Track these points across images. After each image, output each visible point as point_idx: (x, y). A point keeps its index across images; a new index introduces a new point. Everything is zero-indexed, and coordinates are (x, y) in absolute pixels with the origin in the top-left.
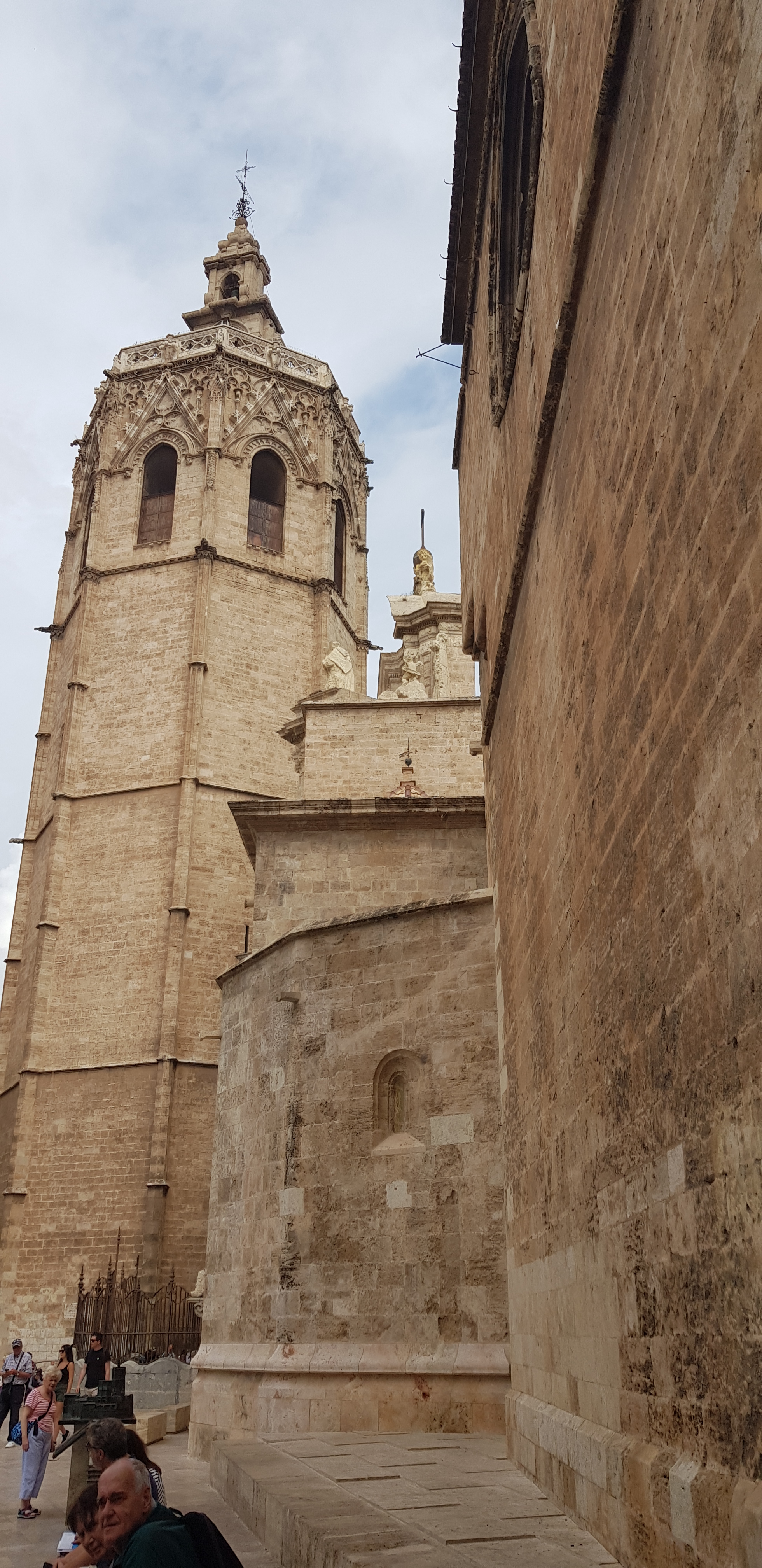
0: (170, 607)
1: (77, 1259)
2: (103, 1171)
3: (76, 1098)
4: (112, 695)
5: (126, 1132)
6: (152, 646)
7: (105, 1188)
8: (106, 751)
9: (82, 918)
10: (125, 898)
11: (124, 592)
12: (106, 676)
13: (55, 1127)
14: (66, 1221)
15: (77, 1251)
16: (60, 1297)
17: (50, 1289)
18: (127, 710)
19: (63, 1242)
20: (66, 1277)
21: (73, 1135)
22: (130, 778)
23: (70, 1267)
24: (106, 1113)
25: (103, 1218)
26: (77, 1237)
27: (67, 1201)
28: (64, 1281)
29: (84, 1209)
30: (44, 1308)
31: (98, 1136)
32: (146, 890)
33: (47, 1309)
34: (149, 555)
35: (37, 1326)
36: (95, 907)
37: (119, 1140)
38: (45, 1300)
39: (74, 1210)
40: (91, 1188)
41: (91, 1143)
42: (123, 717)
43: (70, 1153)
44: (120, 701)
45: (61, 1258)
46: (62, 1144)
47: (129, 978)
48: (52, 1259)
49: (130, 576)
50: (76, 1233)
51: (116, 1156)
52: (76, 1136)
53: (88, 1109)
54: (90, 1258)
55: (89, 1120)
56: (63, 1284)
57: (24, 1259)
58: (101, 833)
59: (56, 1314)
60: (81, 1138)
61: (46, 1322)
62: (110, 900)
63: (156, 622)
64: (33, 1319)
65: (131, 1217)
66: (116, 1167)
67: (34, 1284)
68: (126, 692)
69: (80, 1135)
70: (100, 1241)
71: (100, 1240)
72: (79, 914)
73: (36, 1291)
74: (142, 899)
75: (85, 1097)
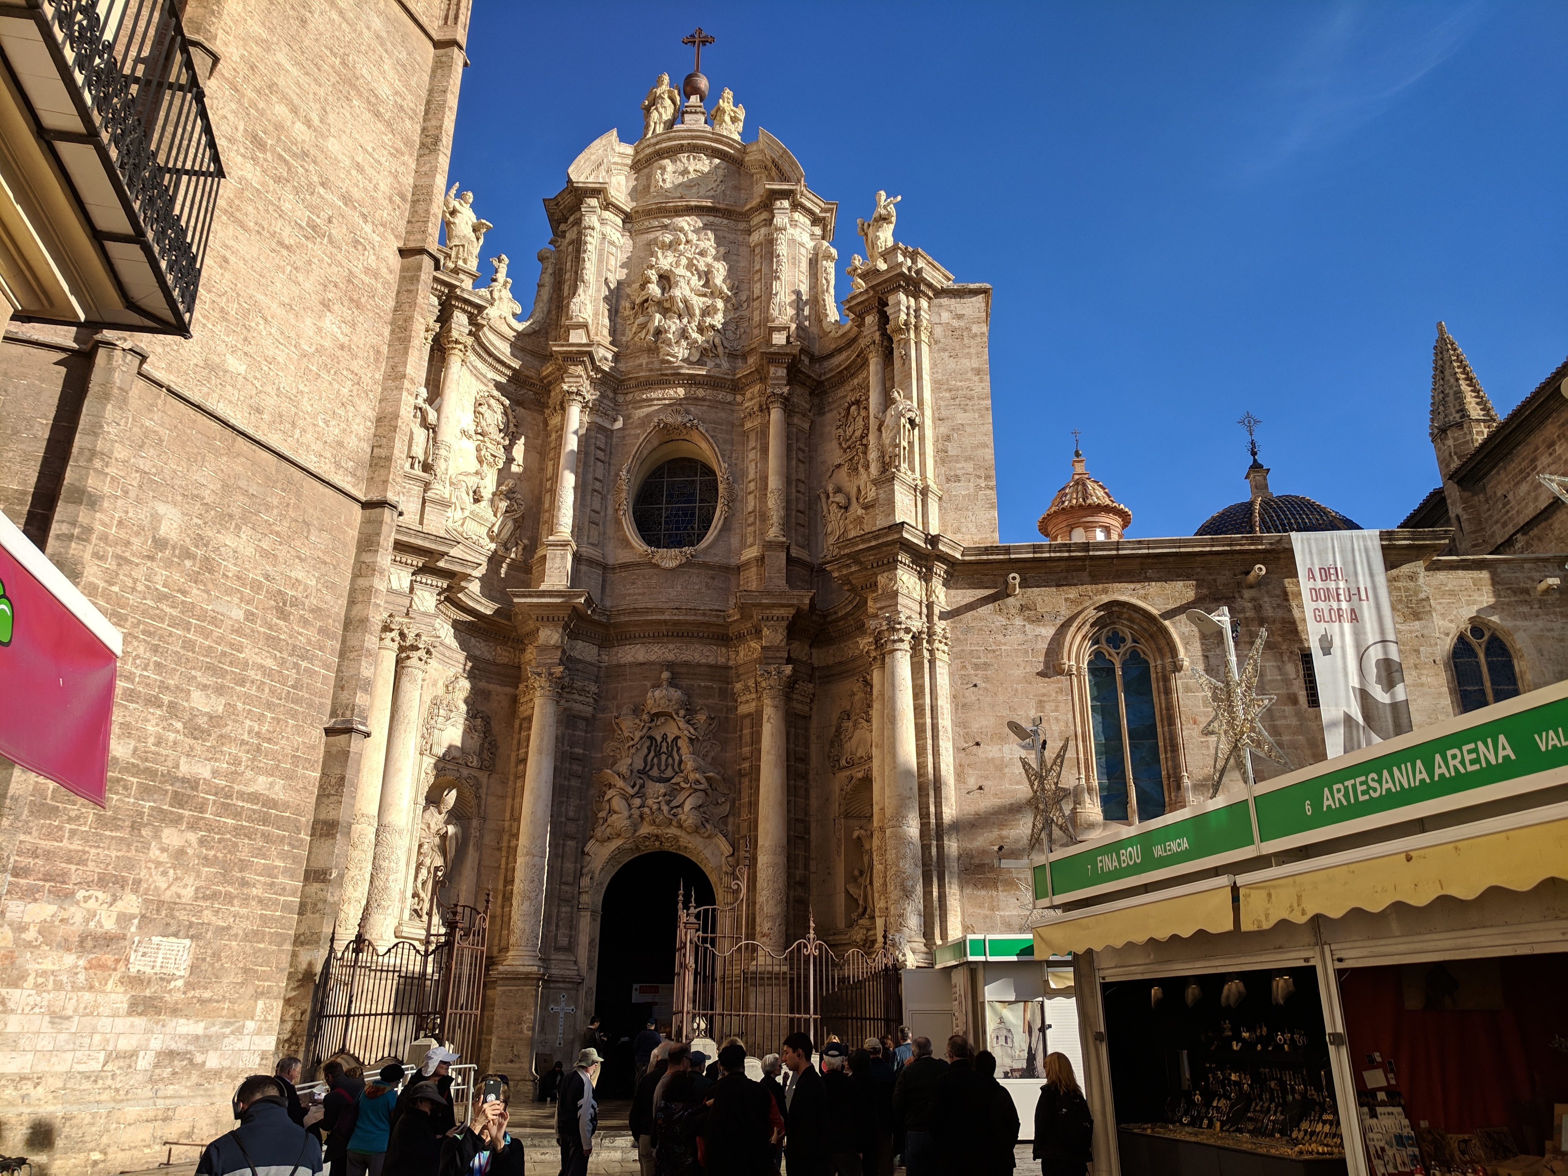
1: (172, 837)
2: (245, 665)
3: (207, 478)
5: (296, 602)
7: (247, 699)
9: (253, 105)
13: (156, 519)
14: (158, 744)
15: (176, 821)
16: (124, 919)
17: (101, 895)
19: (146, 791)
20: (143, 874)
21: (192, 557)
23: (155, 852)
24: (265, 545)
25: (236, 762)
26: (178, 787)
27: (166, 699)
28: (138, 882)
29: (198, 728)
30: (82, 940)
31: (244, 585)
32: (369, 171)
33: (89, 943)
35: (59, 986)
36: (281, 110)
37: (283, 615)
38: (87, 921)
39: (179, 725)
40: (220, 690)
41: (229, 592)
43: (184, 593)
45: (135, 827)
46: (168, 564)
47: (326, 305)
48: (113, 823)
50: (177, 778)
51: (272, 642)
52: (195, 558)
53: (231, 516)
54: (202, 842)
55: (228, 539)
56: (135, 891)
59: (108, 958)
60: (211, 571)
61: (82, 977)
62: (308, 123)
64: (47, 965)
65: (289, 776)
66: (270, 663)
67: (63, 878)
69: (208, 565)
70: (224, 809)
71: (226, 806)
72: (250, 94)
73: (64, 897)
74: (360, 177)
75: (227, 488)
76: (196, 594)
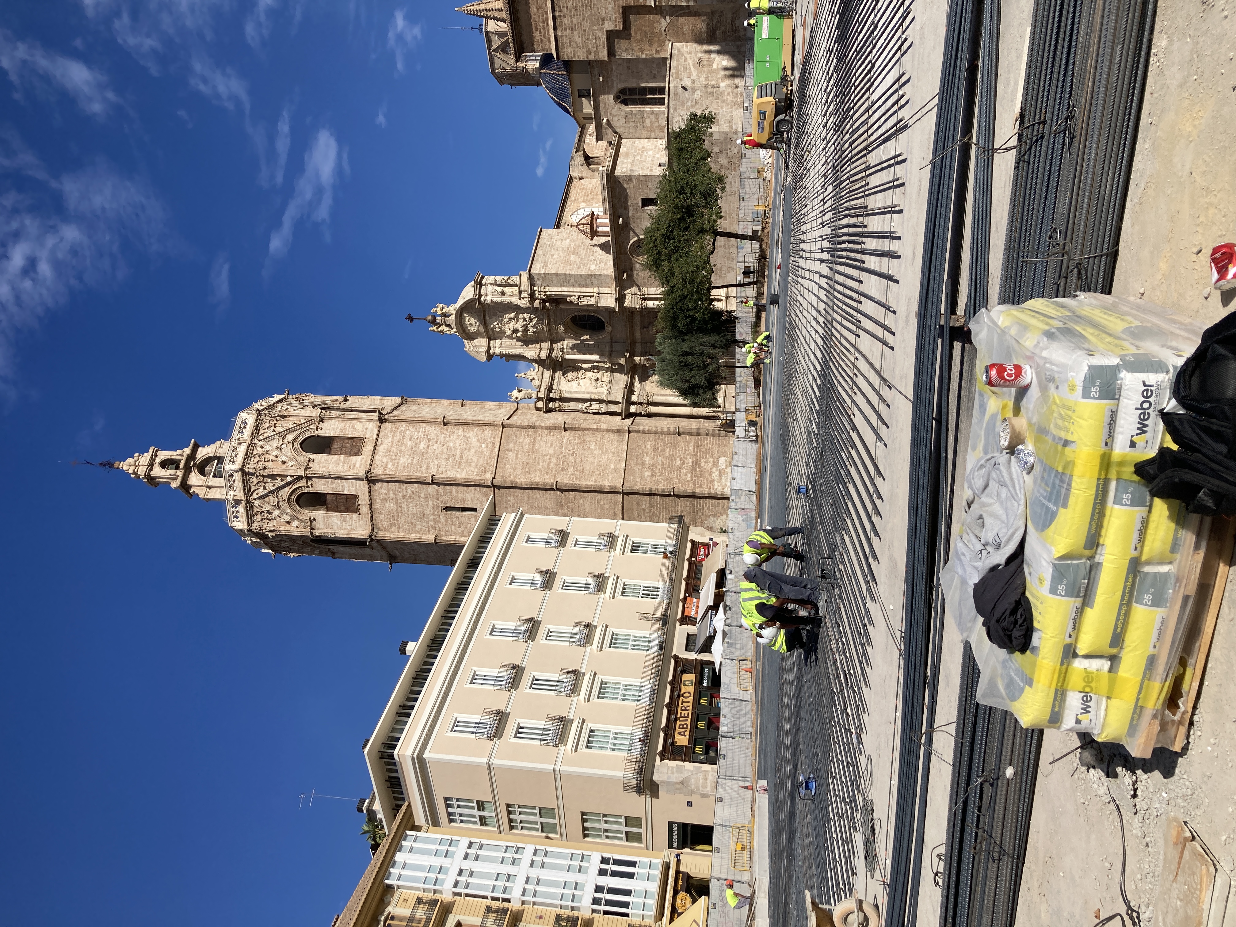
0: (404, 437)
1: (703, 464)
2: (669, 455)
3: (638, 468)
4: (443, 463)
5: (655, 446)
6: (422, 445)
7: (676, 453)
8: (473, 464)
9: (555, 471)
10: (551, 452)
11: (385, 460)
12: (432, 465)
13: (648, 477)
14: (688, 469)
16: (717, 470)
17: (713, 474)
18: (454, 455)
19: (696, 470)
20: (709, 468)
22: (492, 452)
23: (705, 467)
24: (645, 454)
25: (688, 454)
34: (368, 449)
36: (552, 465)
42: (457, 458)
44: (448, 459)
46: (656, 473)
47: (589, 448)
48: (702, 474)
49: (376, 457)
50: (693, 465)
51: (664, 450)
52: (652, 468)
53: (643, 462)
54: (703, 458)
55: (647, 462)
56: (712, 469)
57: (701, 486)
58: (516, 464)
59: (723, 471)
62: (550, 458)
63: (409, 443)
65: (689, 443)
66: (668, 450)
67: (711, 481)
68: (444, 456)
69: (653, 465)
70: (696, 455)
73: (714, 480)
75: (637, 464)
76: (659, 467)
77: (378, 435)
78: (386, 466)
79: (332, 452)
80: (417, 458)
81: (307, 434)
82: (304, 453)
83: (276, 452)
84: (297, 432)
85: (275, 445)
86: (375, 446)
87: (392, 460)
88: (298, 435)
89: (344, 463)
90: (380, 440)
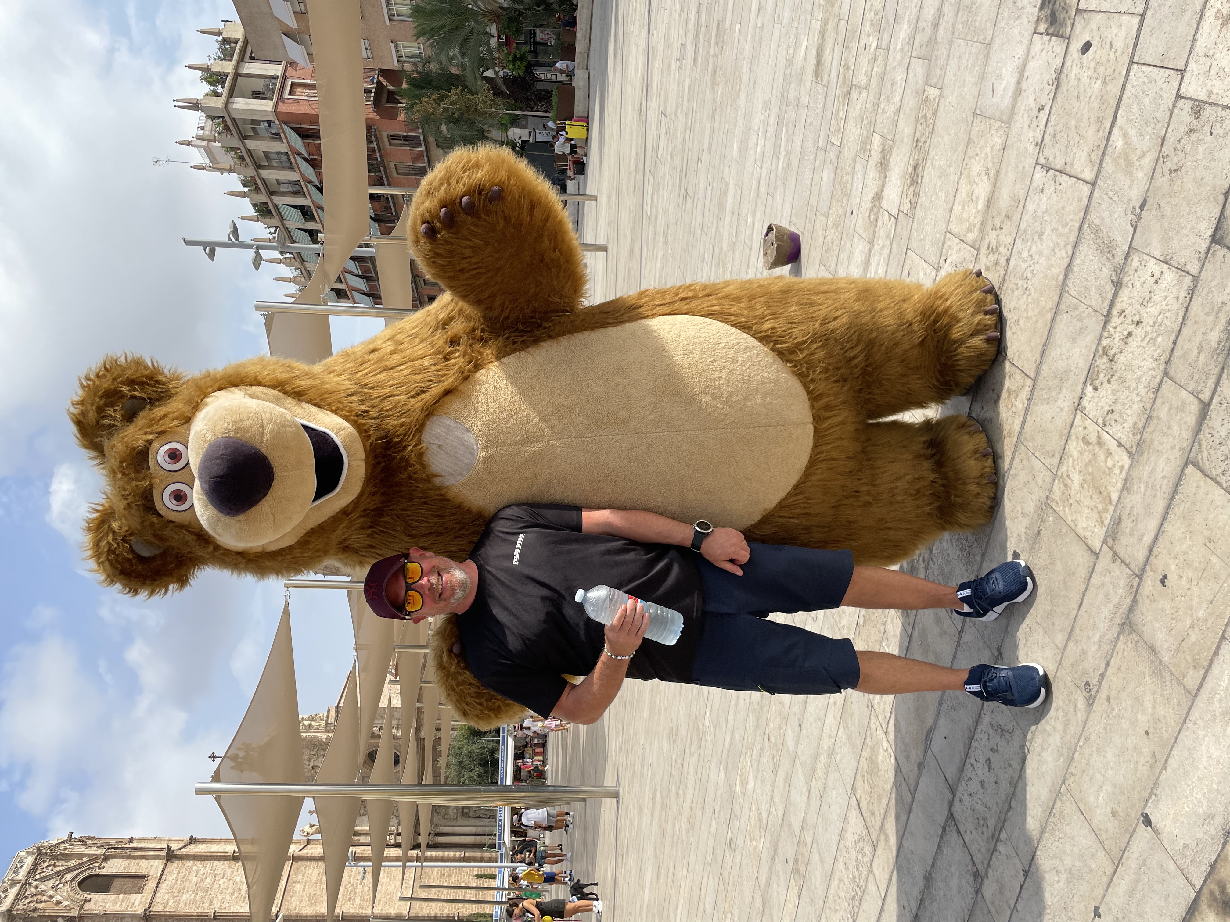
4: (228, 898)
11: (167, 897)
34: (150, 886)
58: (303, 896)
77: (163, 871)
78: (167, 904)
79: (111, 890)
80: (200, 894)
81: (88, 873)
82: (81, 892)
83: (51, 892)
84: (77, 871)
85: (51, 885)
86: (158, 883)
87: (174, 897)
88: (78, 874)
89: (123, 901)
90: (164, 877)
